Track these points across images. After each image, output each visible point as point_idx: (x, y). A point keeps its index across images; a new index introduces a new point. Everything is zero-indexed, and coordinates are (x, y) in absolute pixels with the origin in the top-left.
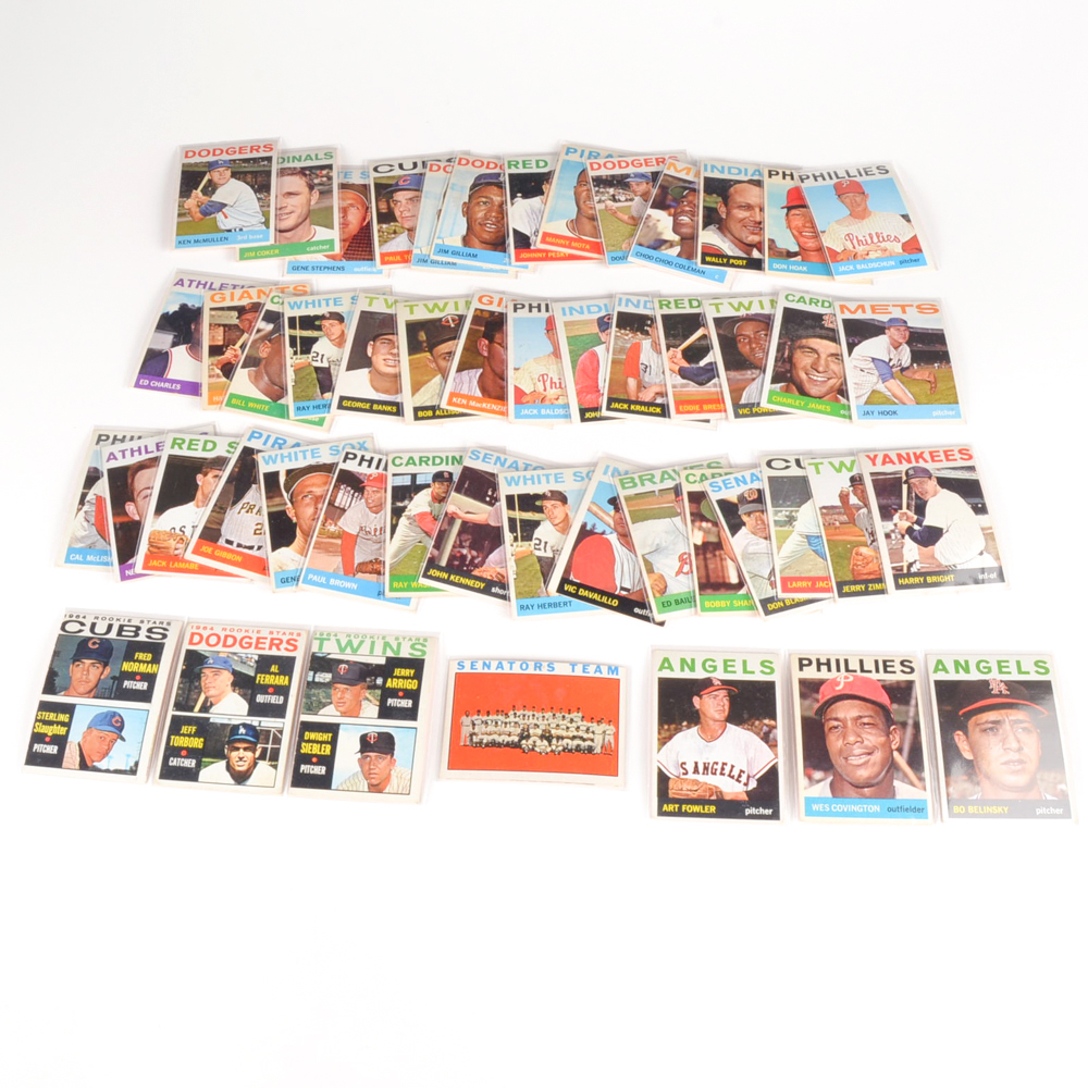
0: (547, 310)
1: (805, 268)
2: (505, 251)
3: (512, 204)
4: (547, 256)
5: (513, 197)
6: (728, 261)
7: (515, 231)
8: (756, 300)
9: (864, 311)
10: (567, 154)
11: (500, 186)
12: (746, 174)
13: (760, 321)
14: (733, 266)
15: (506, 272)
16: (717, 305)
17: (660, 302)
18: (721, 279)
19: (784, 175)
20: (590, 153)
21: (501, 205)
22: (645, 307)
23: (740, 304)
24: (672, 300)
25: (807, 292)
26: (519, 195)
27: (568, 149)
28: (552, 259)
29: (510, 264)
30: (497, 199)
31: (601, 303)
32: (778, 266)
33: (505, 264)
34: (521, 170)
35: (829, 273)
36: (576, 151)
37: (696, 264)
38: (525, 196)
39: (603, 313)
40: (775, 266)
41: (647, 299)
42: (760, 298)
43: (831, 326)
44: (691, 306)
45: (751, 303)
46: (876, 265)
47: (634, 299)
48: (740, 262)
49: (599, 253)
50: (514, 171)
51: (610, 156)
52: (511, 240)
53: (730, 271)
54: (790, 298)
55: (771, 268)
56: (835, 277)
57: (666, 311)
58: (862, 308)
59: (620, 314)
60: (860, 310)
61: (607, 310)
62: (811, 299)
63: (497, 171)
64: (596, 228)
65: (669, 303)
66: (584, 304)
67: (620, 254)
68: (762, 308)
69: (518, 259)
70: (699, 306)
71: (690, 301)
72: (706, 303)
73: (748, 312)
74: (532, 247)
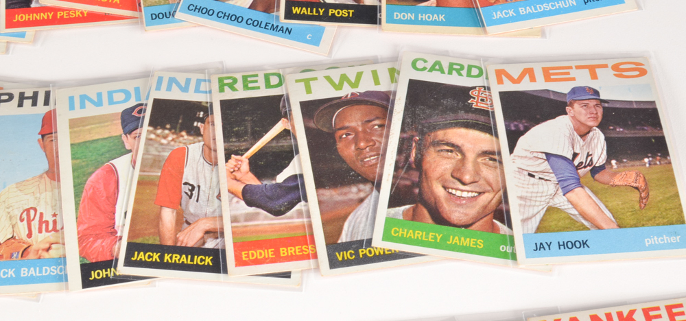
0: (47, 103)
1: (442, 17)
4: (55, 16)
6: (326, 12)
8: (367, 71)
9: (533, 79)
13: (373, 104)
14: (334, 19)
16: (307, 82)
17: (221, 80)
18: (316, 41)
22: (197, 90)
23: (344, 78)
24: (239, 76)
25: (446, 54)
28: (63, 21)
31: (130, 86)
32: (400, 16)
35: (478, 22)
37: (278, 17)
39: (132, 103)
40: (398, 15)
41: (201, 76)
42: (374, 67)
43: (482, 106)
44: (268, 85)
45: (359, 75)
46: (548, 7)
47: (181, 79)
48: (344, 13)
49: (134, 9)
53: (330, 27)
54: (420, 65)
55: (391, 20)
56: (488, 28)
57: (229, 95)
58: (529, 72)
59: (156, 102)
60: (527, 78)
61: (138, 97)
62: (451, 65)
65: (235, 81)
66: (104, 89)
67: (163, 9)
68: (377, 82)
69: (10, 25)
70: (280, 84)
71: (267, 77)
72: (290, 79)
73: (355, 90)
74: (33, 5)
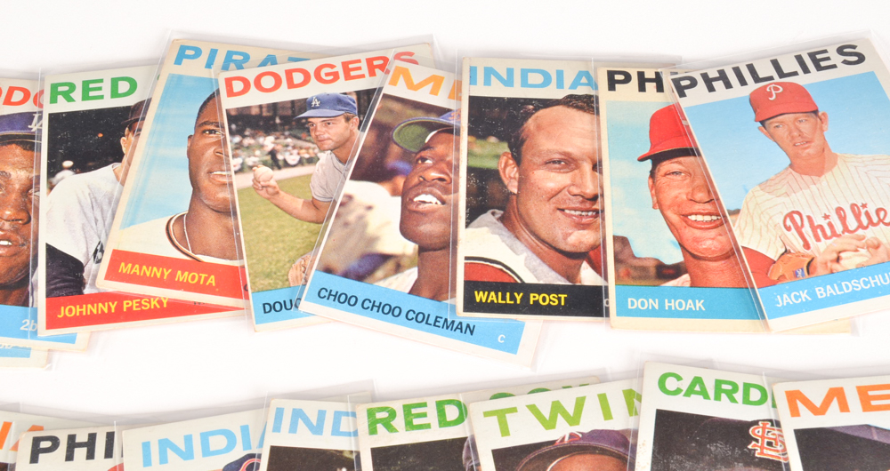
0: (109, 453)
1: (699, 304)
2: (25, 303)
3: (51, 187)
4: (119, 307)
5: (54, 169)
6: (526, 299)
7: (50, 250)
8: (591, 393)
9: (844, 407)
10: (178, 61)
11: (28, 143)
12: (560, 85)
13: (603, 452)
14: (537, 309)
15: (24, 353)
16: (501, 415)
17: (371, 413)
18: (511, 346)
19: (642, 81)
20: (230, 54)
21: (28, 188)
22: (336, 431)
23: (557, 407)
24: (397, 406)
25: (708, 365)
26: (68, 163)
27: (183, 49)
28: (132, 316)
29: (35, 334)
30: (19, 176)
31: (233, 423)
32: (637, 304)
33: (24, 335)
34: (79, 105)
35: (756, 312)
36: (198, 52)
37: (453, 308)
38: (80, 167)
39: (237, 453)
40: (634, 303)
41: (341, 407)
42: (601, 388)
43: (769, 454)
44: (443, 423)
45: (580, 403)
46: (858, 285)
47: (311, 409)
48: (552, 299)
49: (237, 294)
50: (63, 107)
51: (271, 60)
52: (40, 276)
53: (532, 322)
54: (671, 384)
55: (623, 311)
56: (771, 322)
57: (385, 439)
58: (837, 394)
59: (275, 451)
60: (835, 404)
61: (247, 444)
62: (718, 383)
63: (28, 107)
64: (232, 233)
65: (393, 414)
66: (195, 428)
67: (281, 295)
68: (607, 415)
69: (53, 322)
70: (460, 420)
71: (440, 406)
72: (476, 410)
73: (576, 429)
74: (87, 291)
